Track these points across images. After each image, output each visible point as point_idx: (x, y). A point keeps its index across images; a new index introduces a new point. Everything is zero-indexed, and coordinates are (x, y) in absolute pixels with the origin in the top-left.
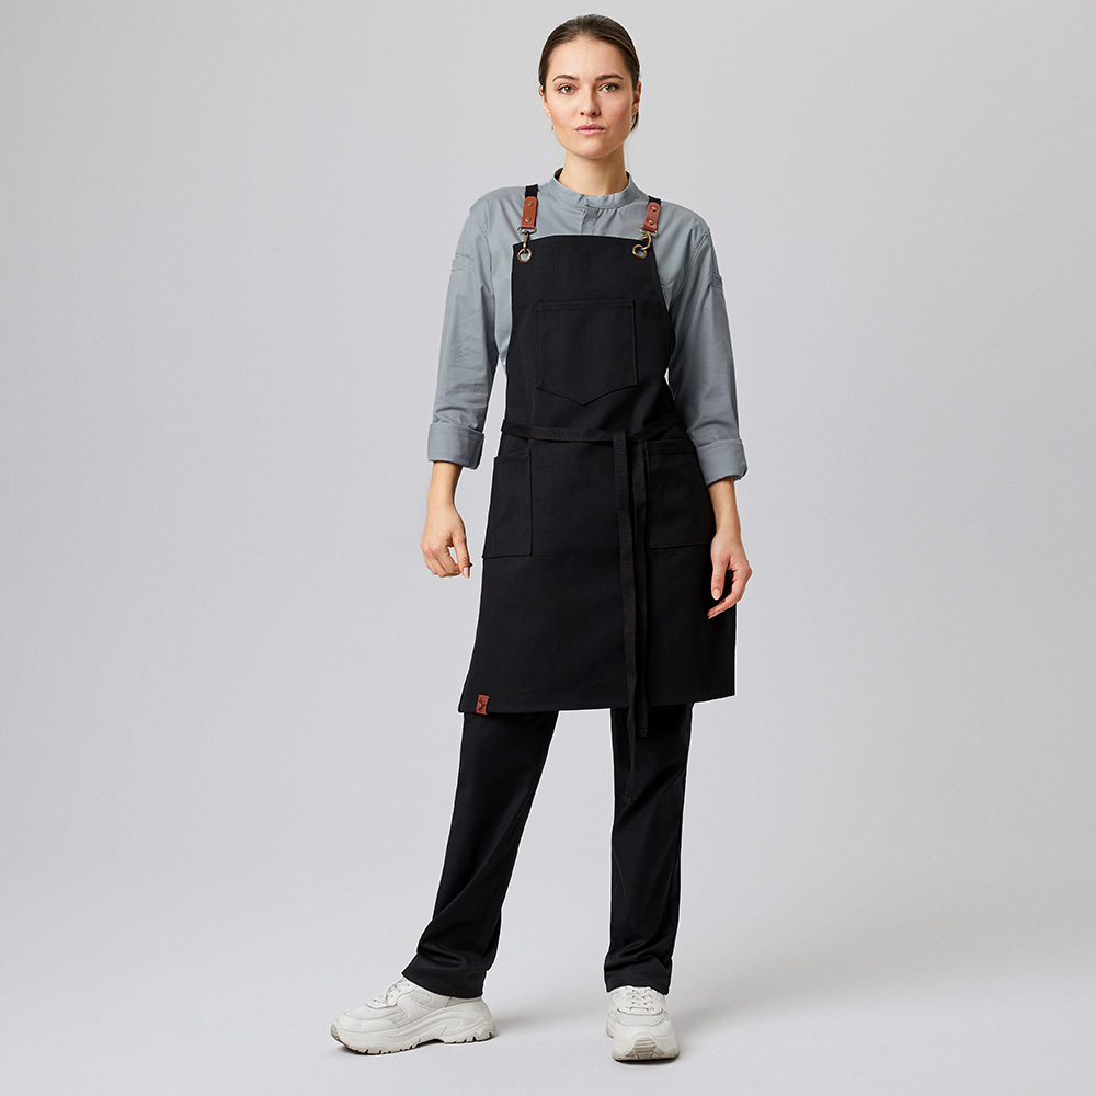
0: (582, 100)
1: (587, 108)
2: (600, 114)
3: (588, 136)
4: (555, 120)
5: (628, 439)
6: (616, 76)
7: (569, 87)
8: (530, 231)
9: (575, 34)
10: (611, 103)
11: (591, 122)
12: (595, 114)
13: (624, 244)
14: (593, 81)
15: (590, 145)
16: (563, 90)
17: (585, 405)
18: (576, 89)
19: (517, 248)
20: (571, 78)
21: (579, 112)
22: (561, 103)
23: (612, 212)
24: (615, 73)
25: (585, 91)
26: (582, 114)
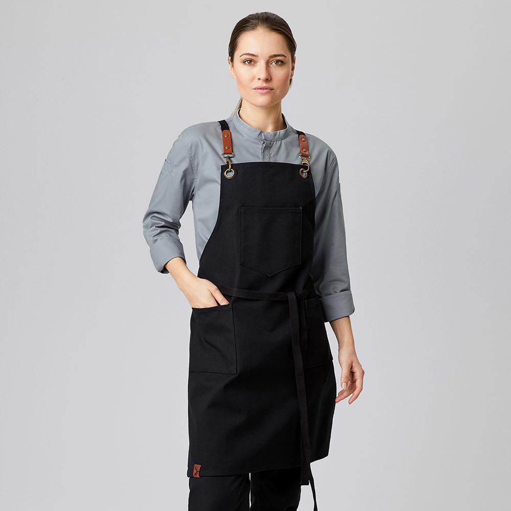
0: (259, 70)
1: (263, 75)
2: (271, 79)
3: (262, 94)
4: (239, 81)
5: (297, 297)
6: (283, 55)
7: (250, 61)
8: (230, 156)
9: (256, 26)
10: (279, 73)
11: (264, 85)
12: (268, 80)
13: (294, 168)
14: (267, 58)
15: (263, 99)
16: (247, 62)
17: (271, 277)
18: (255, 62)
19: (224, 168)
20: (253, 55)
21: (257, 78)
22: (244, 71)
23: (279, 143)
24: (282, 53)
25: (261, 64)
26: (259, 79)
